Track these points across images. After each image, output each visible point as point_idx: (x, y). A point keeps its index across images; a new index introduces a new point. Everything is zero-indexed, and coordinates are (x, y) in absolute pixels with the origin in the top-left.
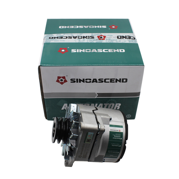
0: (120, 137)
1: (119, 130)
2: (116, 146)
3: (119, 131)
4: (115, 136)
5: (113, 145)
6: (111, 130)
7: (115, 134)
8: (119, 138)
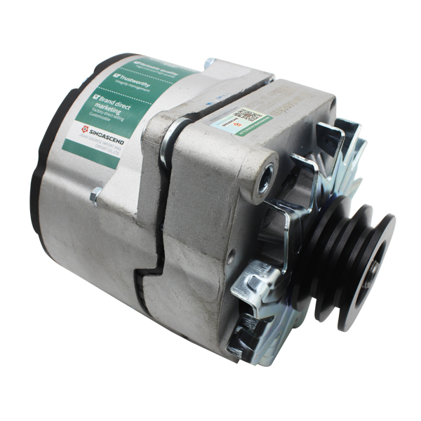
0: (97, 105)
1: (87, 134)
2: (134, 81)
3: (91, 128)
4: (118, 112)
5: (144, 87)
6: (121, 142)
7: (112, 119)
8: (102, 103)
